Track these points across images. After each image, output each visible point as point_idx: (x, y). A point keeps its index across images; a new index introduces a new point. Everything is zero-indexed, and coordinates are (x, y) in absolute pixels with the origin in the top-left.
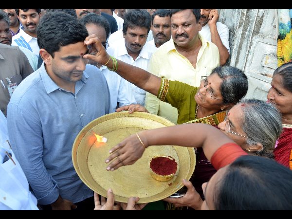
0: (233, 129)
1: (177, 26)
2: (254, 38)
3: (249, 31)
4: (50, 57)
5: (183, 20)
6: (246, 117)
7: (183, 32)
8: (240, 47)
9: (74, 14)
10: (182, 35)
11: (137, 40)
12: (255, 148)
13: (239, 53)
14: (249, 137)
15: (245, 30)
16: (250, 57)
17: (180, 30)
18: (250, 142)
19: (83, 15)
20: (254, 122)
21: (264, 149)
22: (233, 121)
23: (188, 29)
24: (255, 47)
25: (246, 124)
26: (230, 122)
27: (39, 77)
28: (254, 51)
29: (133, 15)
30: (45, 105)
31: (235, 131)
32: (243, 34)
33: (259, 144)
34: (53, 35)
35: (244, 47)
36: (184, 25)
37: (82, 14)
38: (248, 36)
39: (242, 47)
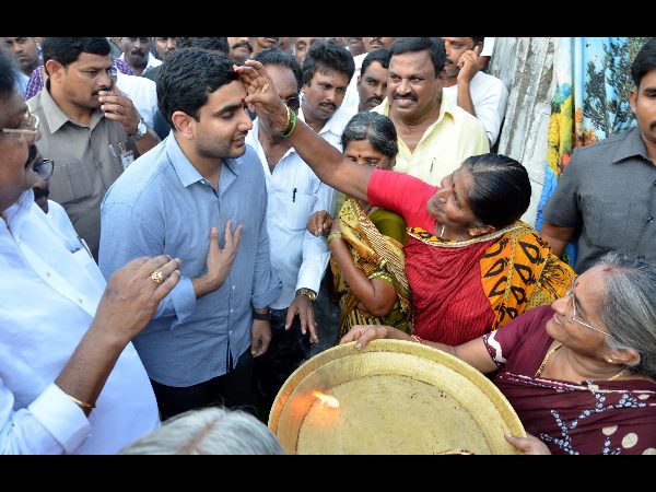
0: (582, 315)
1: (400, 78)
2: (537, 107)
3: (531, 94)
4: (193, 123)
5: (411, 70)
6: (610, 293)
7: (408, 91)
8: (514, 125)
9: (225, 48)
10: (406, 96)
11: (331, 95)
12: (623, 358)
13: (512, 134)
14: (614, 335)
15: (523, 92)
16: (530, 142)
17: (402, 88)
18: (614, 346)
19: (239, 49)
20: (626, 306)
21: (641, 362)
22: (582, 299)
23: (417, 87)
24: (540, 123)
25: (609, 309)
26: (577, 301)
27: (166, 160)
28: (537, 132)
29: (329, 51)
30: (176, 210)
31: (584, 320)
32: (520, 100)
33: (632, 351)
34: (191, 81)
35: (520, 125)
36: (412, 78)
37: (237, 46)
38: (529, 102)
39: (518, 124)
